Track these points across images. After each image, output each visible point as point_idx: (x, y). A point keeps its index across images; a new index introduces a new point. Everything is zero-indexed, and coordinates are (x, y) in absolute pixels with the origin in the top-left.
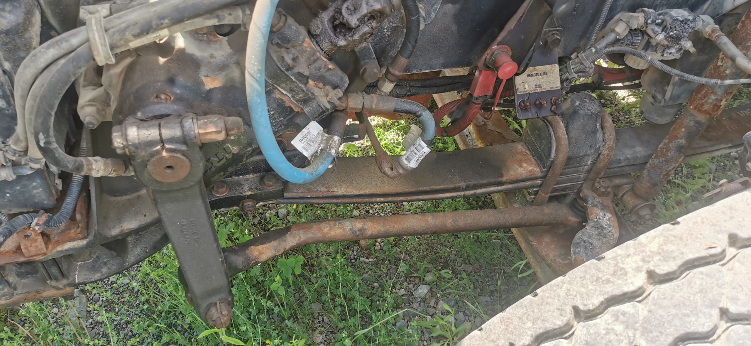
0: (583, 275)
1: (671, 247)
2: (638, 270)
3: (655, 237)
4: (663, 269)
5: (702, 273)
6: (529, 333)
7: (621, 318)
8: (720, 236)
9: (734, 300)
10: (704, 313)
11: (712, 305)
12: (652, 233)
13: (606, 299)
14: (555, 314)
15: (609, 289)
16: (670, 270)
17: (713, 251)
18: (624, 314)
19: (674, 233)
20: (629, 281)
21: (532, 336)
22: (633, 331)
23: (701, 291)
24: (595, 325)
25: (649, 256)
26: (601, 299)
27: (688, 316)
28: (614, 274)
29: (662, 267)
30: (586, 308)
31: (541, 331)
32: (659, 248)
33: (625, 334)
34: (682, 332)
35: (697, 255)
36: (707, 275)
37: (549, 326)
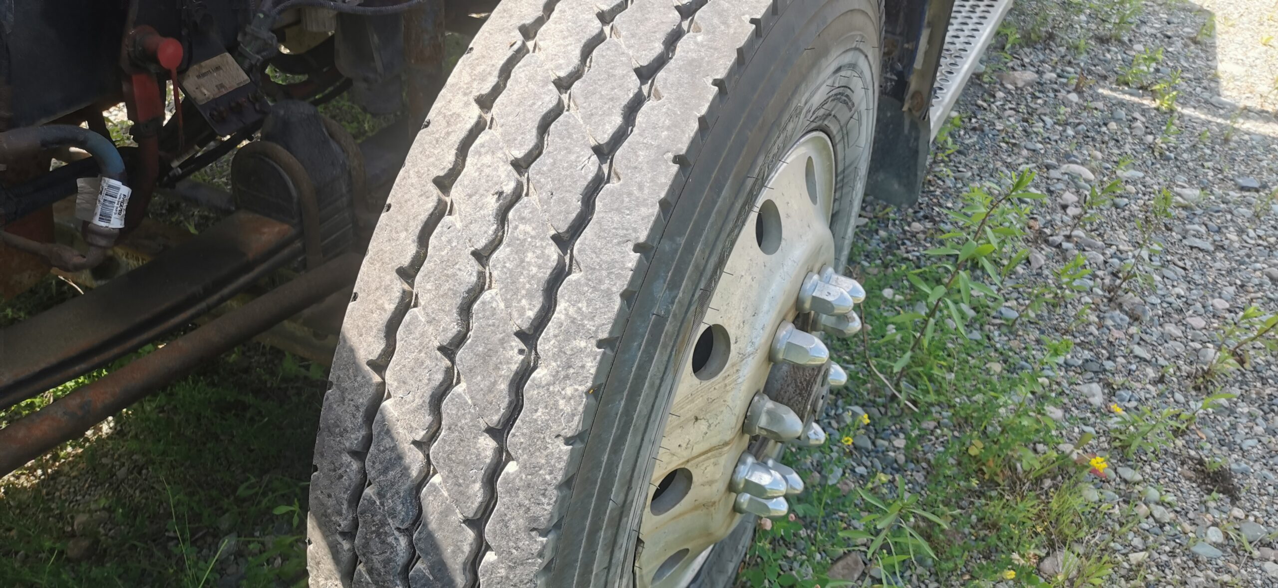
0: (421, 149)
1: (479, 69)
2: (467, 104)
3: (461, 72)
4: (486, 88)
5: (520, 67)
6: (409, 242)
7: (483, 150)
8: (512, 34)
9: (559, 67)
10: (545, 93)
11: (546, 84)
12: (456, 70)
13: (457, 149)
14: (421, 202)
15: (454, 139)
16: (494, 84)
17: (516, 47)
18: (482, 146)
19: (474, 57)
20: (467, 118)
21: (414, 241)
22: (501, 151)
23: (530, 80)
24: (465, 176)
25: (468, 88)
26: (454, 152)
27: (534, 104)
28: (449, 124)
29: (485, 87)
30: (446, 171)
31: (420, 228)
32: (471, 76)
33: (496, 160)
34: (539, 118)
35: (505, 58)
36: (525, 66)
37: (424, 217)
